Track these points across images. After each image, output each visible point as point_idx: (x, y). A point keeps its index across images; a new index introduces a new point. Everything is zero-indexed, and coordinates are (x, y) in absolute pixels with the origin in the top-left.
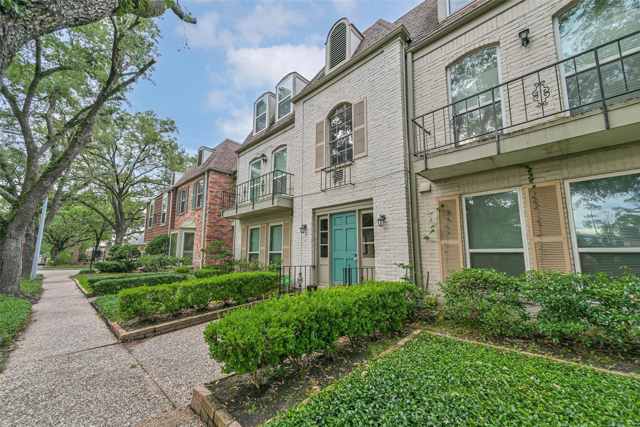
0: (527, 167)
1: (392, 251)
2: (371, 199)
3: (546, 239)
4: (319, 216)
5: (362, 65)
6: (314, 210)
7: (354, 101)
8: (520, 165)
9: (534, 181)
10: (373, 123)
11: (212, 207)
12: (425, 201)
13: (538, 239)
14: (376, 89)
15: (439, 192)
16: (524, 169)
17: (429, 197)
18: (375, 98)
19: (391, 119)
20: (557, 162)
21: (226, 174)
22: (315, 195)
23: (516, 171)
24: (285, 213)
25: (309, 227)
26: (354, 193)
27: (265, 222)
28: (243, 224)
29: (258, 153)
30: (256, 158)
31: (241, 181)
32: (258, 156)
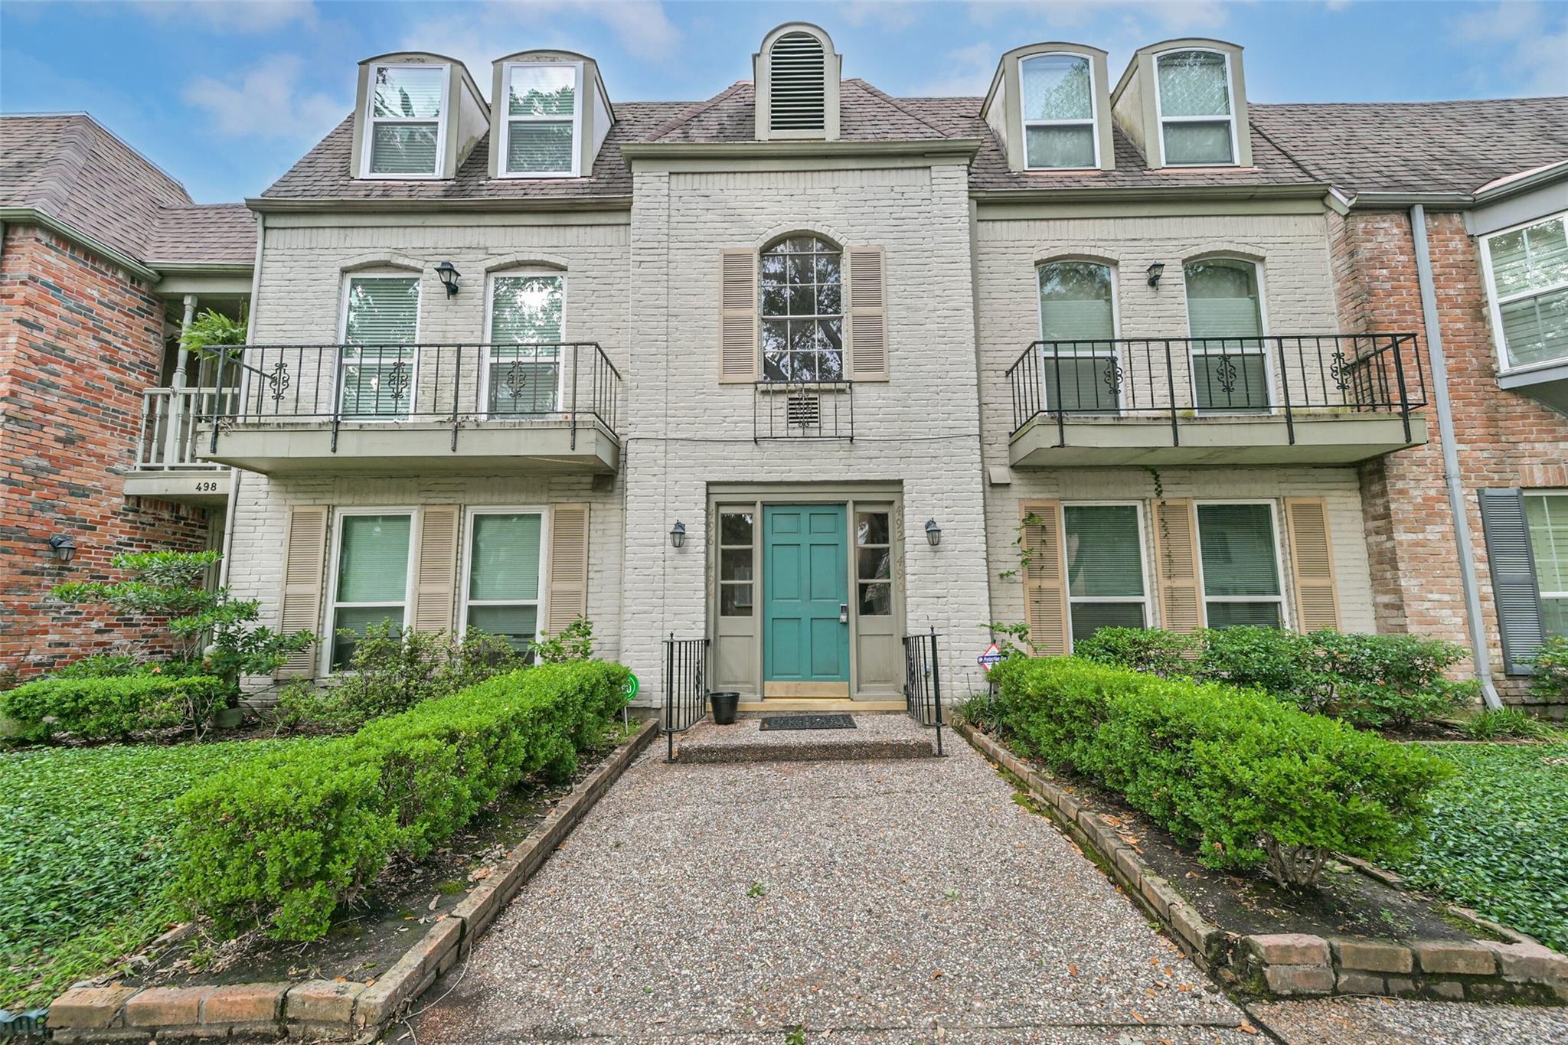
0: (1154, 472)
1: (952, 600)
2: (900, 482)
3: (1178, 583)
4: (719, 504)
5: (873, 169)
6: (709, 484)
7: (851, 243)
8: (1145, 468)
9: (1164, 495)
10: (904, 313)
12: (997, 502)
13: (1168, 583)
14: (910, 241)
15: (1023, 489)
16: (1149, 474)
17: (1005, 495)
18: (908, 261)
19: (947, 320)
20: (1187, 473)
21: (114, 265)
22: (721, 446)
23: (1140, 475)
24: (554, 480)
25: (696, 532)
26: (852, 461)
27: (451, 501)
28: (300, 495)
29: (404, 252)
30: (386, 265)
31: (279, 328)
32: (406, 262)
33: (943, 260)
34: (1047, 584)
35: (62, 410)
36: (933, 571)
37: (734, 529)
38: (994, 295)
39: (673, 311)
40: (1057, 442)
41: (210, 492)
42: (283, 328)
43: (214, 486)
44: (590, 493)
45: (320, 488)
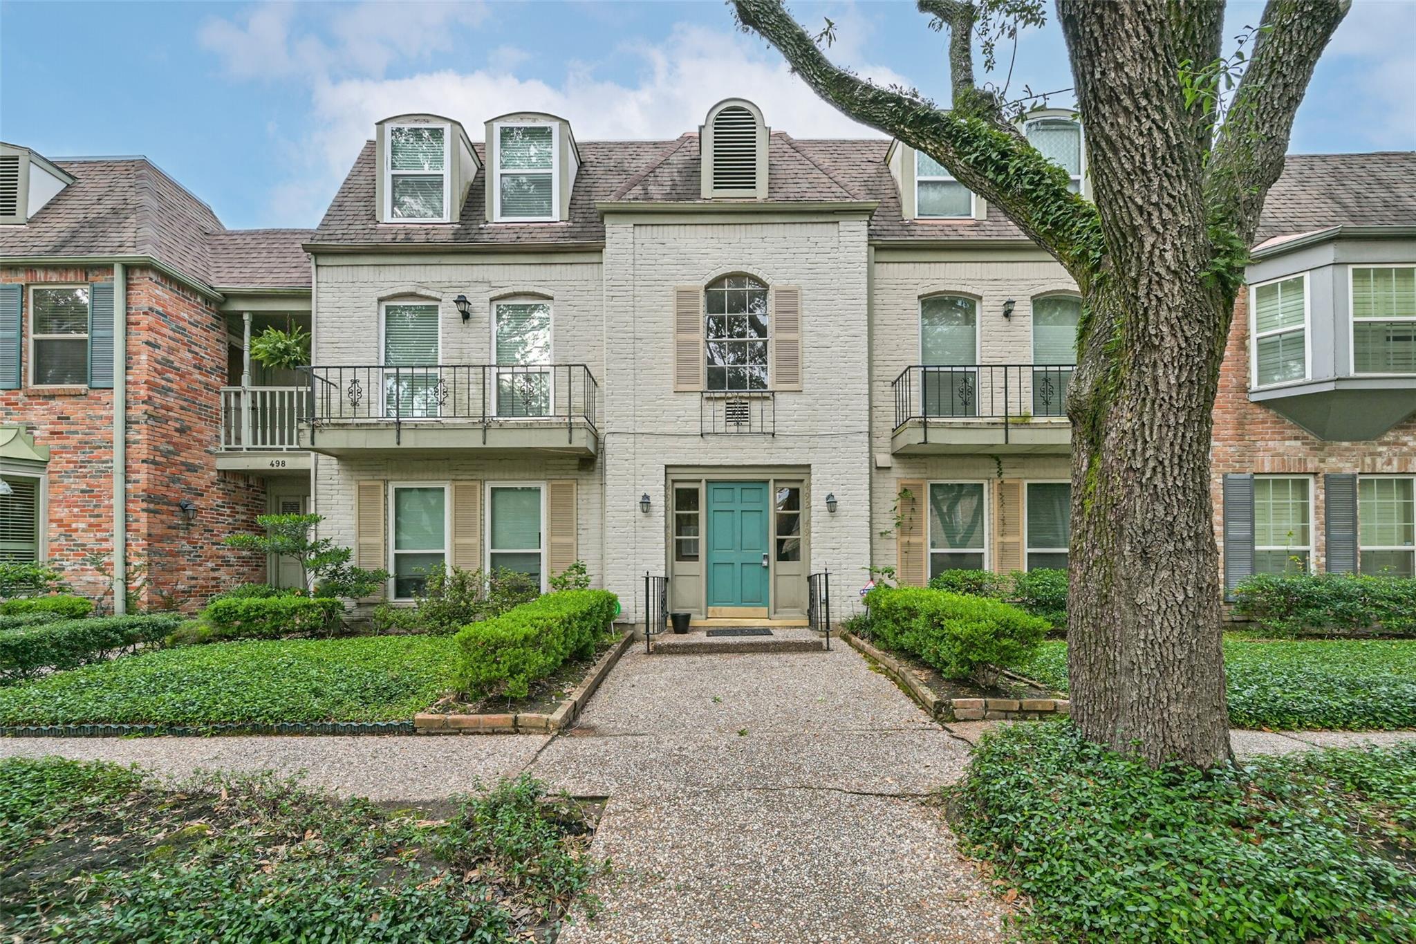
0: (997, 459)
1: (843, 550)
2: (809, 466)
3: (1008, 539)
4: (674, 481)
5: (794, 223)
6: (667, 467)
7: (776, 283)
8: (991, 456)
9: (1003, 476)
10: (815, 338)
11: (158, 399)
12: (881, 480)
13: (1000, 539)
14: (821, 281)
15: (900, 471)
16: (994, 460)
17: (887, 475)
18: (819, 297)
19: (848, 344)
20: (1020, 460)
22: (676, 439)
23: (987, 461)
24: (551, 462)
26: (773, 451)
27: (474, 478)
28: (361, 473)
29: (425, 285)
30: (412, 295)
31: (335, 345)
32: (428, 293)
33: (846, 297)
34: (913, 540)
35: (177, 408)
36: (831, 530)
37: (685, 499)
38: (885, 322)
39: (638, 335)
40: (923, 441)
41: (280, 467)
42: (338, 345)
43: (283, 463)
44: (577, 472)
45: (377, 468)
